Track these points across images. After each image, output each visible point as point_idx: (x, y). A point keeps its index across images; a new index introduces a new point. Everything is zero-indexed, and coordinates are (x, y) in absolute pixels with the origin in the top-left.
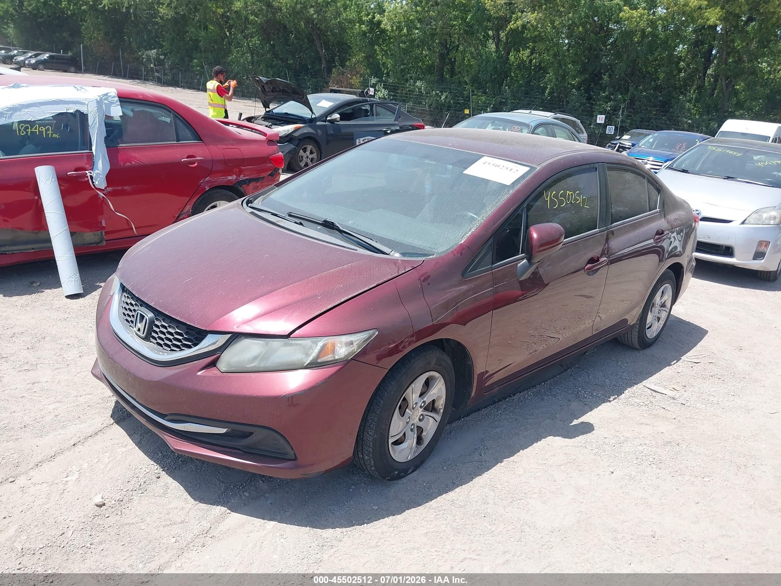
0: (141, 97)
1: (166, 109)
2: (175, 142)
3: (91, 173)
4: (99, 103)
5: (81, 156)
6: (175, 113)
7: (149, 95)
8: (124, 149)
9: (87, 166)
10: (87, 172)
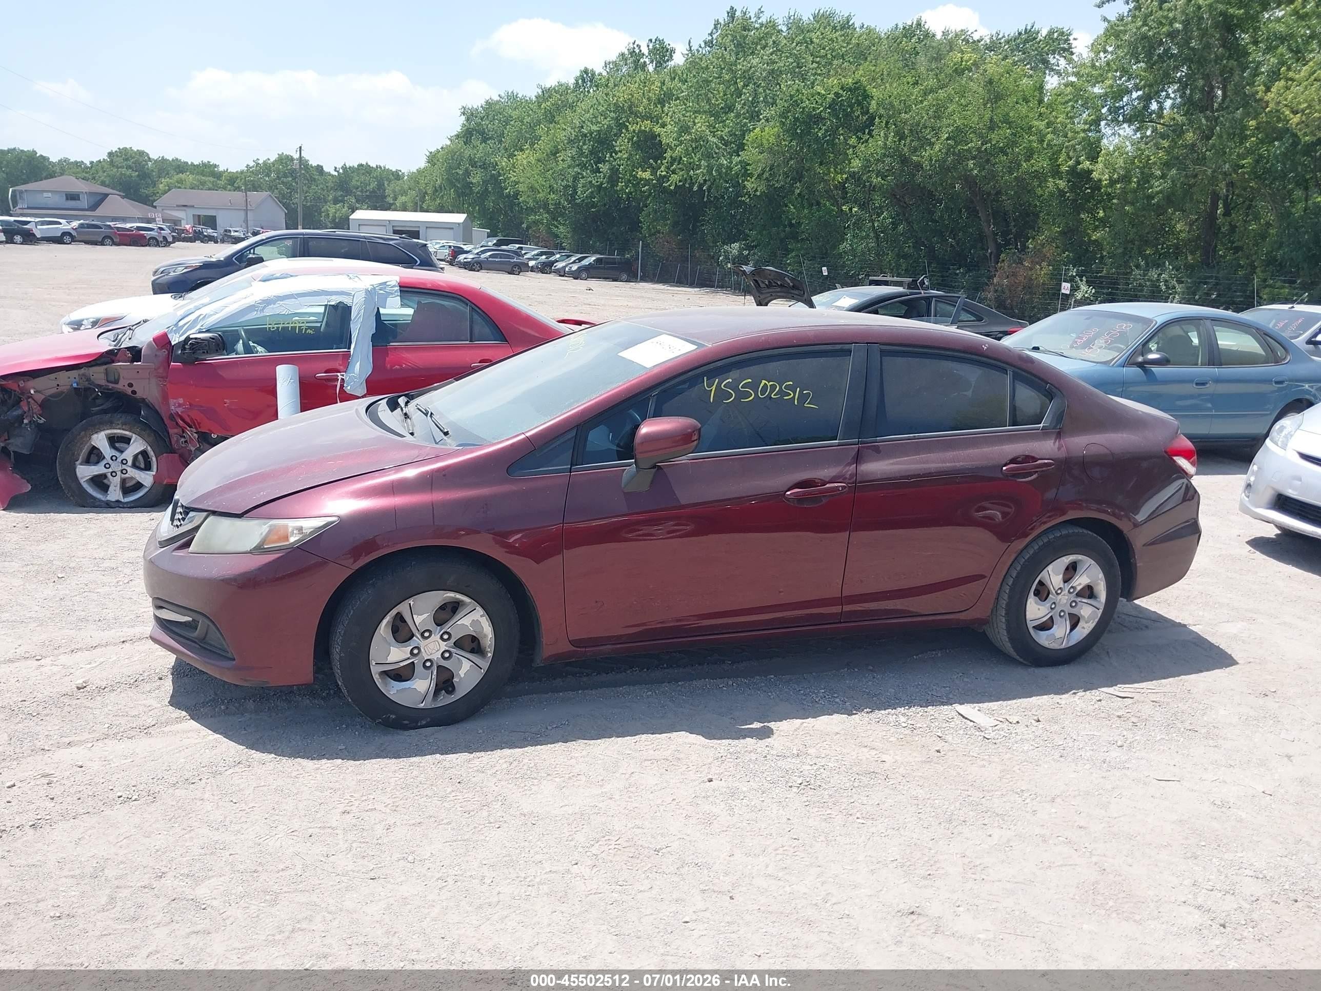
0: (429, 286)
1: (463, 302)
2: (468, 342)
3: (343, 375)
4: (370, 293)
5: (334, 356)
6: (473, 306)
7: (441, 284)
8: (396, 348)
9: (341, 367)
10: (339, 374)
